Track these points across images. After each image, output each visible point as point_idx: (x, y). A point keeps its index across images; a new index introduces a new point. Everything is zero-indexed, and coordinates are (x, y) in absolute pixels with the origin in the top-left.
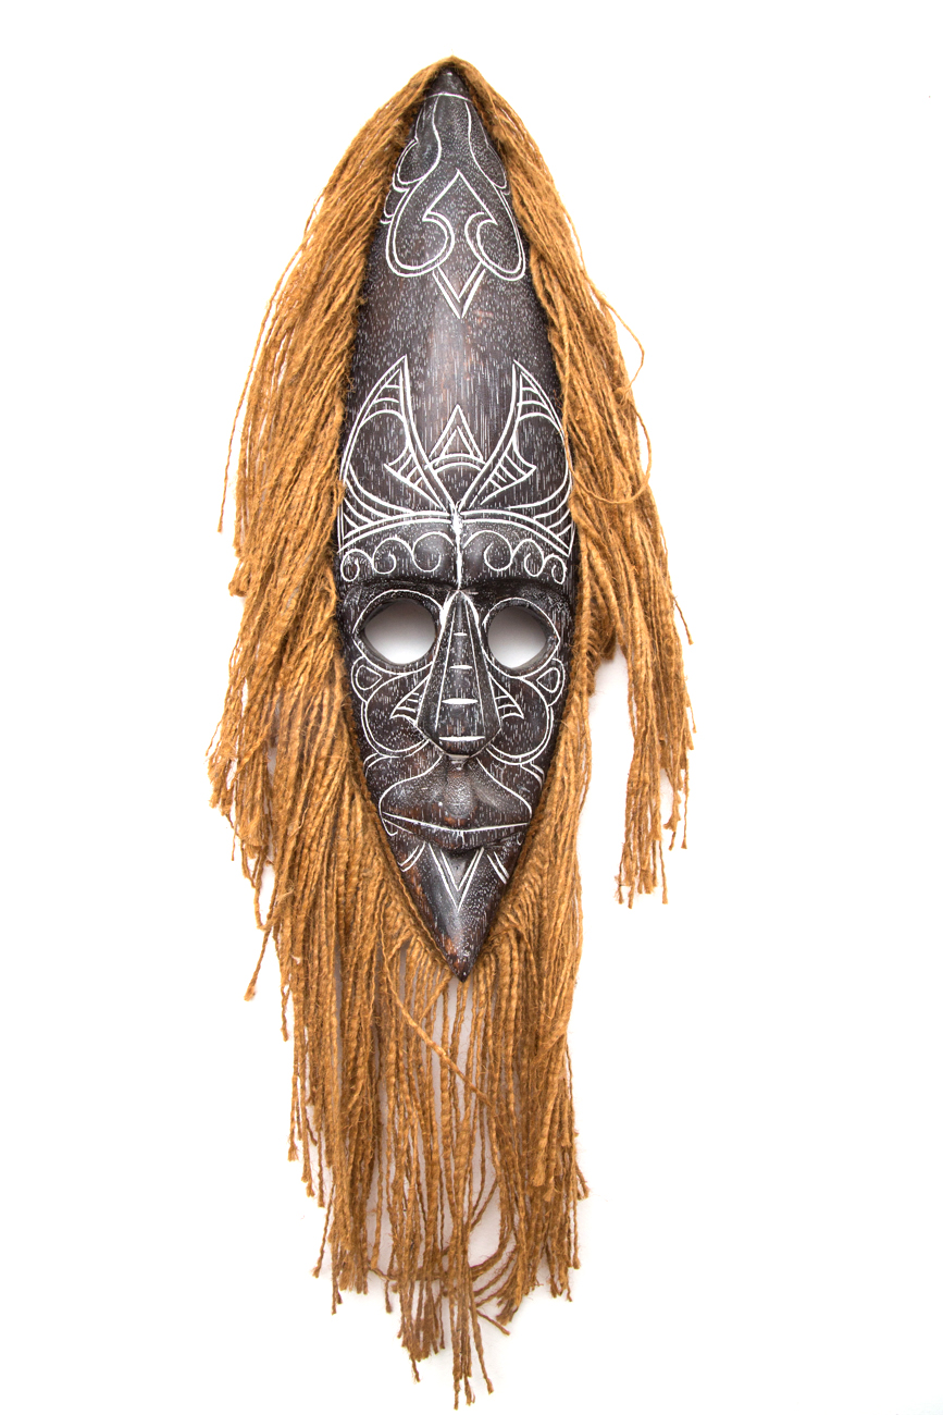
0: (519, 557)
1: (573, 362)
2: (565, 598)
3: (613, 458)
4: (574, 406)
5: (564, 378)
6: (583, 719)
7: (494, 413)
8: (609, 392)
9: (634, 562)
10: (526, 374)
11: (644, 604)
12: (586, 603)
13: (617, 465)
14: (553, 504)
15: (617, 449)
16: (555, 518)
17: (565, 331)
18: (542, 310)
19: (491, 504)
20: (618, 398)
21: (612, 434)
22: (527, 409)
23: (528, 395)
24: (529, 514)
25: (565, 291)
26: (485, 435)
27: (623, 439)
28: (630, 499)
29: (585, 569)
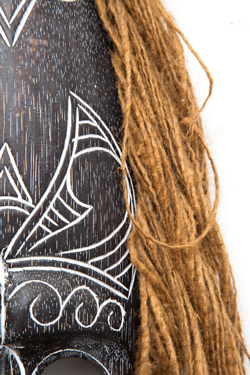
8: (174, 123)
12: (145, 354)
13: (181, 204)
15: (182, 185)
16: (113, 259)
17: (128, 56)
20: (184, 128)
21: (176, 168)
27: (188, 173)
28: (194, 242)
29: (144, 315)
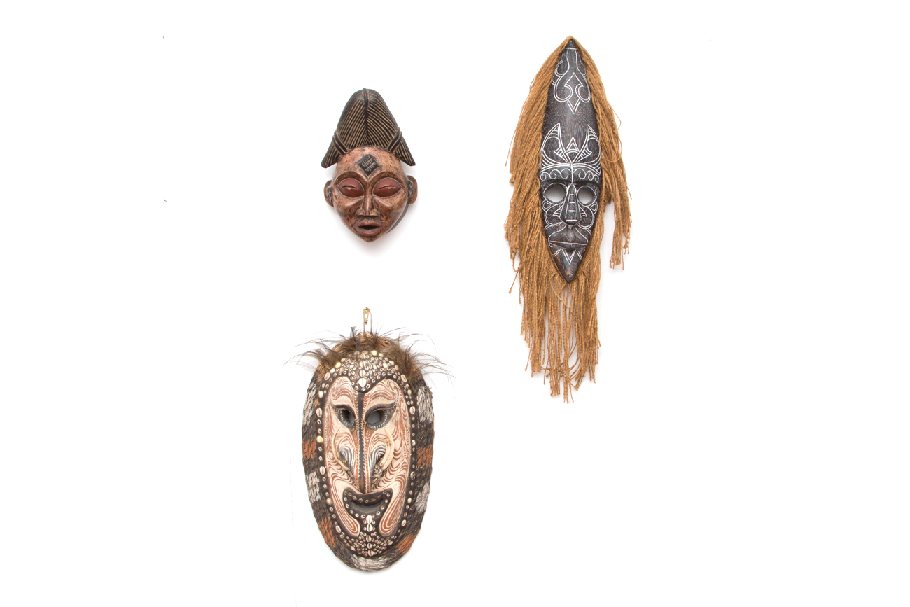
0: (587, 175)
1: (602, 124)
2: (598, 186)
3: (612, 150)
4: (602, 136)
5: (600, 128)
6: (602, 218)
7: (582, 139)
8: (611, 132)
9: (617, 177)
10: (590, 128)
11: (619, 188)
12: (604, 187)
13: (613, 152)
14: (596, 162)
15: (613, 147)
16: (596, 165)
17: (600, 116)
18: (595, 110)
19: (580, 162)
20: (614, 133)
21: (612, 143)
22: (590, 137)
23: (590, 133)
24: (590, 164)
25: (601, 104)
26: (580, 144)
27: (615, 145)
28: (616, 161)
29: (604, 178)
